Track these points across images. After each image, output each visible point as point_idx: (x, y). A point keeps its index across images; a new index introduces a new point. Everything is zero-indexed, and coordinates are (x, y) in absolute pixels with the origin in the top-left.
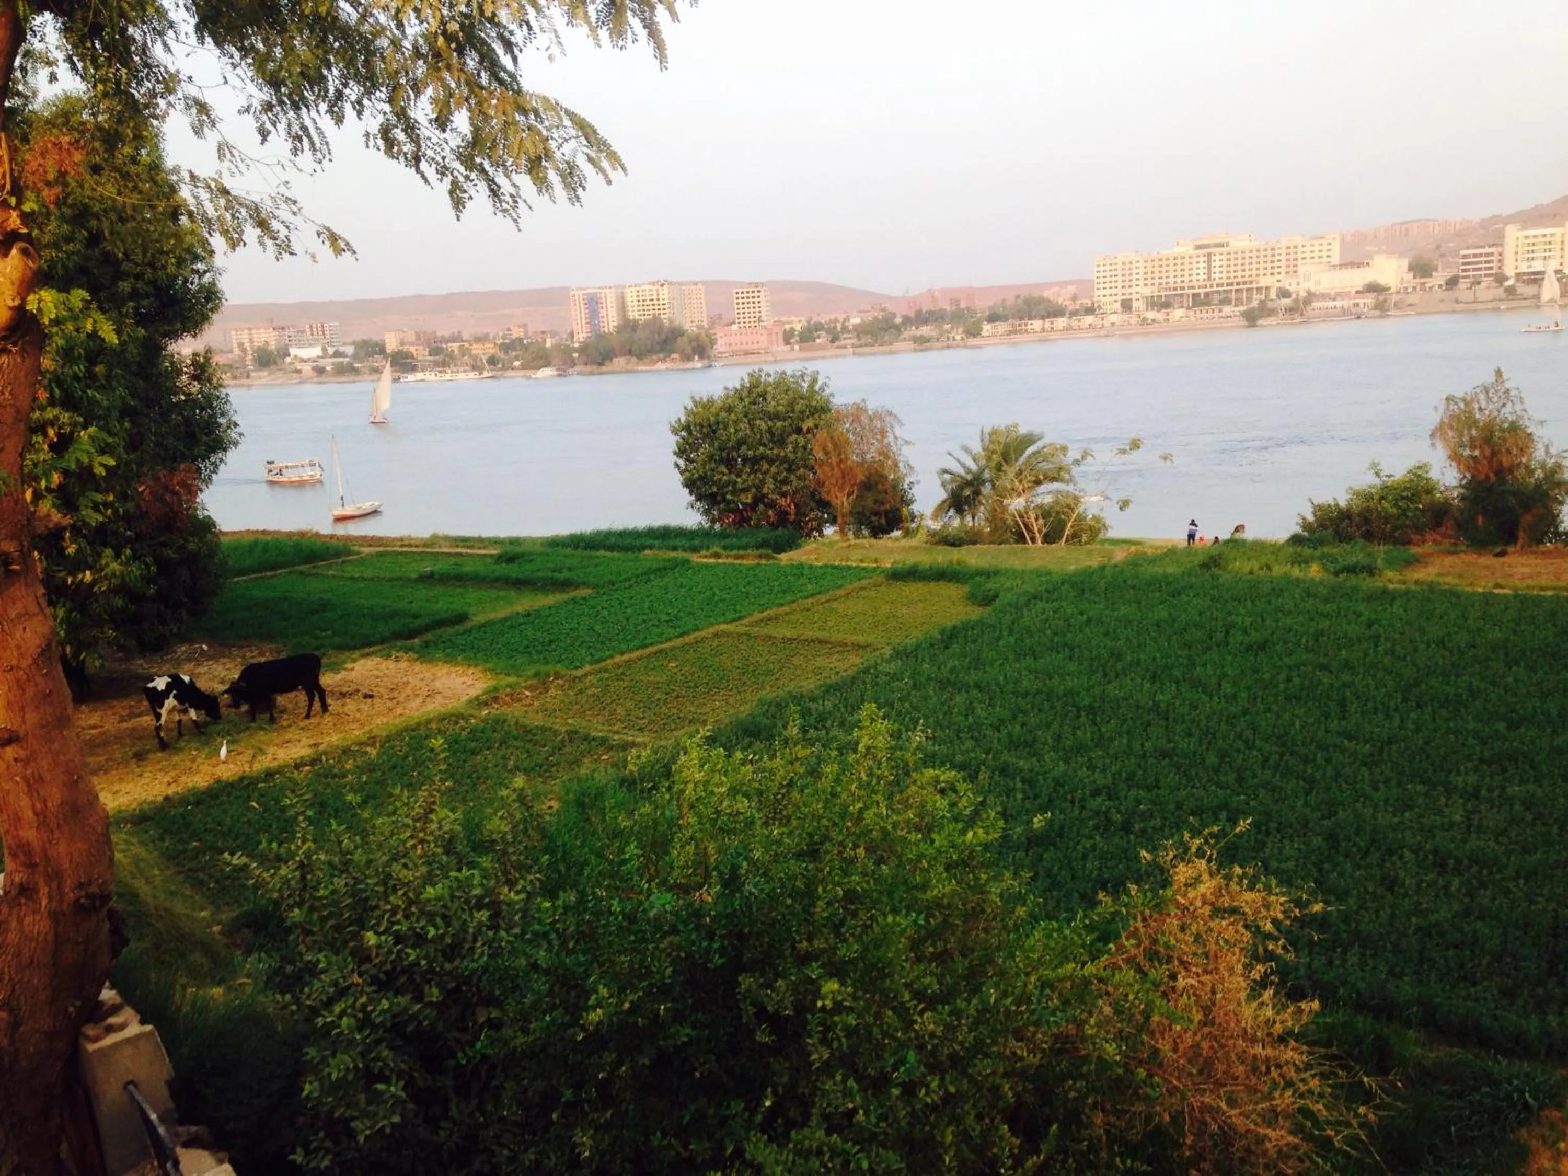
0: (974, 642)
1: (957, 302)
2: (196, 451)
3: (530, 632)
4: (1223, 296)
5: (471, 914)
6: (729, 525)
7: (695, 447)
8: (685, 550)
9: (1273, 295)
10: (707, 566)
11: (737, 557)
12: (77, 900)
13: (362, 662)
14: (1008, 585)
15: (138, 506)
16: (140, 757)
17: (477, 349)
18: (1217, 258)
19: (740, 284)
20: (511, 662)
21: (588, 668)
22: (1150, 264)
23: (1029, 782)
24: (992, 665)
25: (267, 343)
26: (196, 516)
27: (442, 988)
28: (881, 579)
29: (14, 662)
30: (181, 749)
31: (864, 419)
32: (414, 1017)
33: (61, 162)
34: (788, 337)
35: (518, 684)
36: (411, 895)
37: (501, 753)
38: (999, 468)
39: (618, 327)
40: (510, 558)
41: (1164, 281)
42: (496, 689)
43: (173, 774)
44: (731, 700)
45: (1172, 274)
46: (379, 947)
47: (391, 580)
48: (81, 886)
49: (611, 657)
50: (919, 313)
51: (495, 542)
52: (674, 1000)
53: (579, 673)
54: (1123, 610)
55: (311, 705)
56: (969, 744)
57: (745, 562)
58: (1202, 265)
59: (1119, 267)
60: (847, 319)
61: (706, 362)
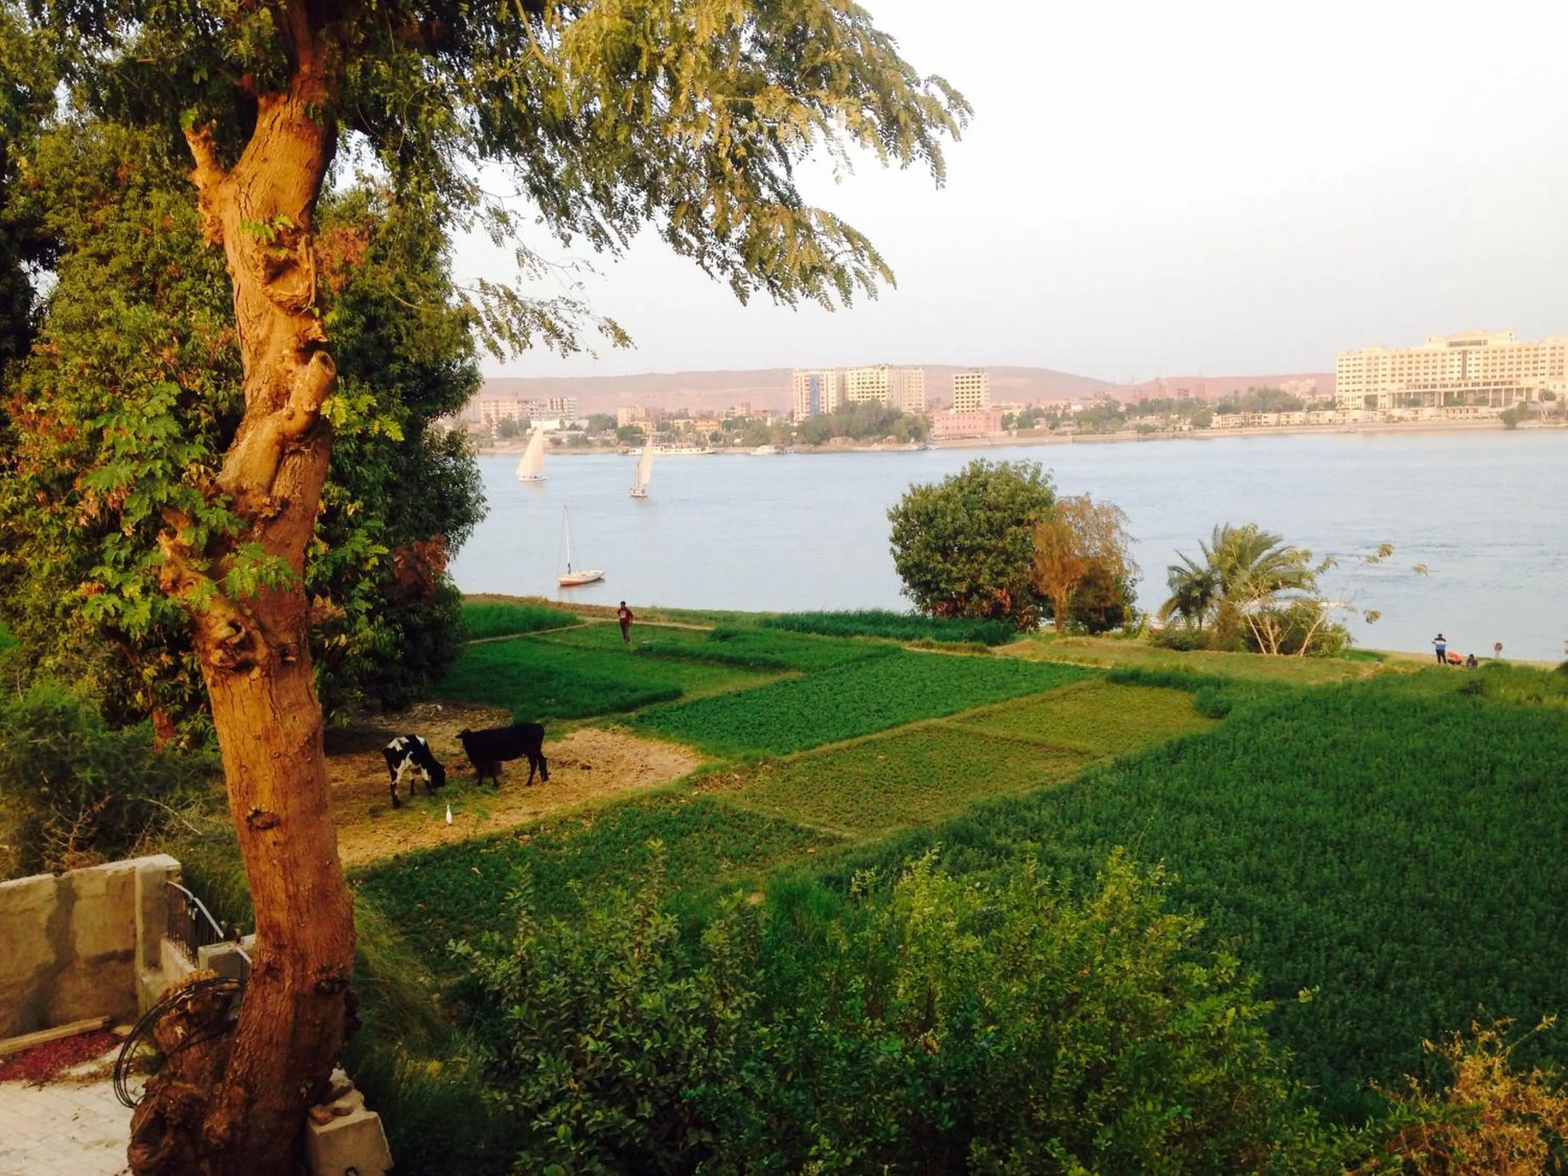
0: (1205, 758)
1: (1186, 391)
2: (447, 523)
3: (740, 713)
4: (1479, 396)
5: (688, 1029)
6: (942, 614)
7: (911, 535)
8: (897, 638)
9: (1535, 396)
10: (920, 656)
11: (949, 649)
12: (318, 984)
13: (582, 731)
14: (1242, 697)
15: (392, 575)
16: (374, 813)
17: (701, 426)
18: (1474, 356)
19: (960, 369)
20: (722, 743)
21: (796, 754)
22: (1398, 360)
23: (1269, 923)
24: (1225, 785)
25: (511, 415)
26: (442, 586)
27: (655, 1103)
28: (1101, 681)
29: (282, 749)
30: (412, 809)
31: (1089, 514)
32: (627, 1132)
33: (346, 252)
34: (1006, 423)
35: (726, 766)
36: (628, 1001)
37: (708, 837)
38: (1232, 571)
39: (837, 408)
40: (724, 636)
41: (1413, 378)
42: (706, 770)
43: (404, 832)
44: (942, 801)
45: (1422, 371)
46: (595, 1053)
47: (611, 651)
48: (323, 970)
49: (820, 745)
50: (1144, 402)
51: (710, 617)
52: (899, 1160)
53: (788, 759)
54: (1374, 735)
55: (533, 773)
56: (1200, 873)
57: (957, 654)
58: (1456, 363)
59: (1364, 362)
60: (1068, 406)
61: (921, 444)
